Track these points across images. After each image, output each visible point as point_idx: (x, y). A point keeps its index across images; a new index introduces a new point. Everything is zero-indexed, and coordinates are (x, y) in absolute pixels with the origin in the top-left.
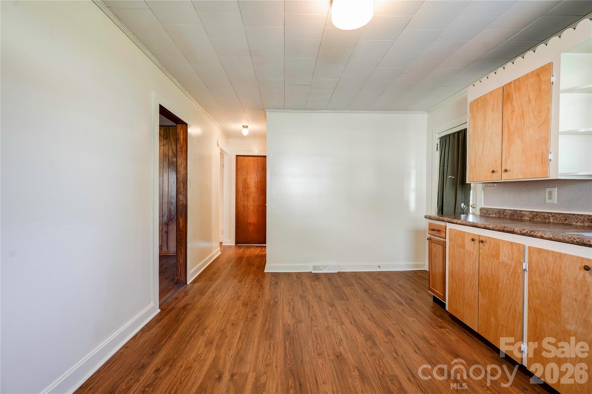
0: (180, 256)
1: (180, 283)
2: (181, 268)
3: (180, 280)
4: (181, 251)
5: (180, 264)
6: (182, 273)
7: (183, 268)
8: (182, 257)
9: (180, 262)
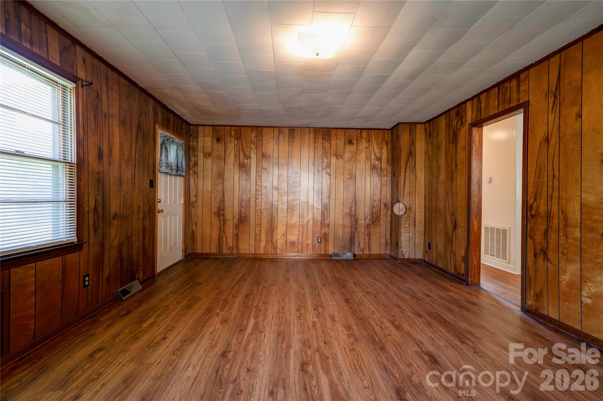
0: (474, 257)
1: (474, 285)
2: (475, 270)
3: (474, 281)
4: (475, 253)
5: (474, 266)
6: (476, 275)
7: (477, 270)
8: (476, 259)
9: (474, 263)
